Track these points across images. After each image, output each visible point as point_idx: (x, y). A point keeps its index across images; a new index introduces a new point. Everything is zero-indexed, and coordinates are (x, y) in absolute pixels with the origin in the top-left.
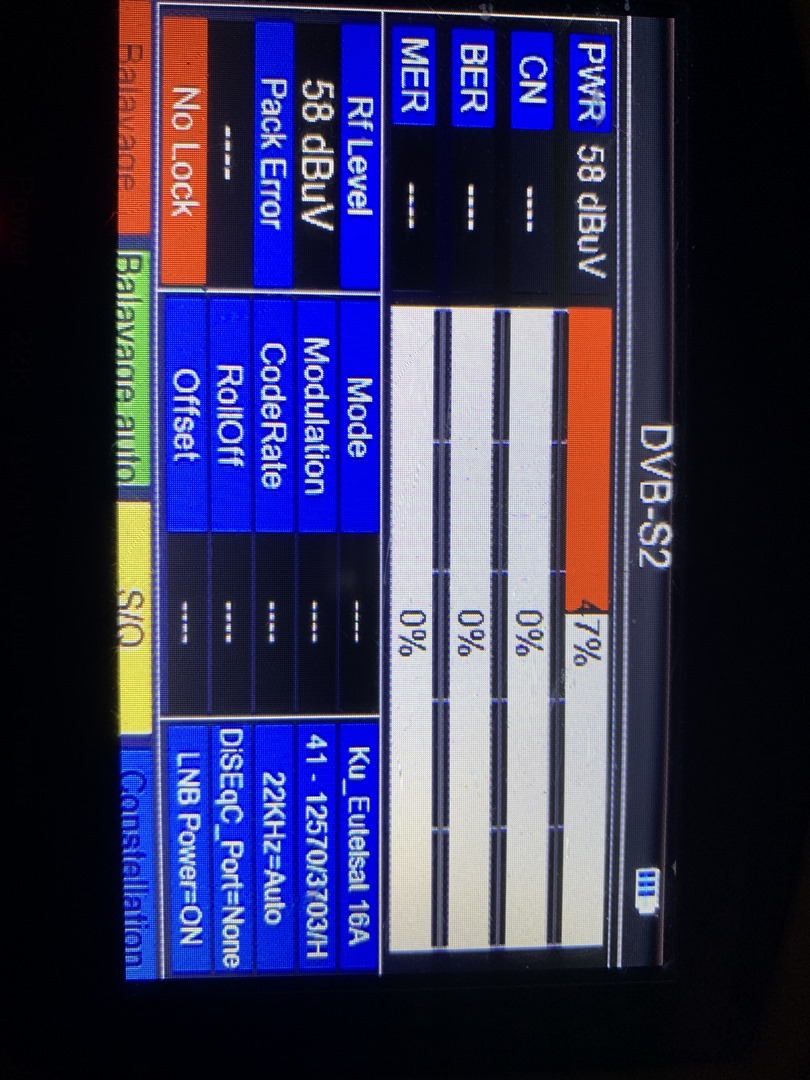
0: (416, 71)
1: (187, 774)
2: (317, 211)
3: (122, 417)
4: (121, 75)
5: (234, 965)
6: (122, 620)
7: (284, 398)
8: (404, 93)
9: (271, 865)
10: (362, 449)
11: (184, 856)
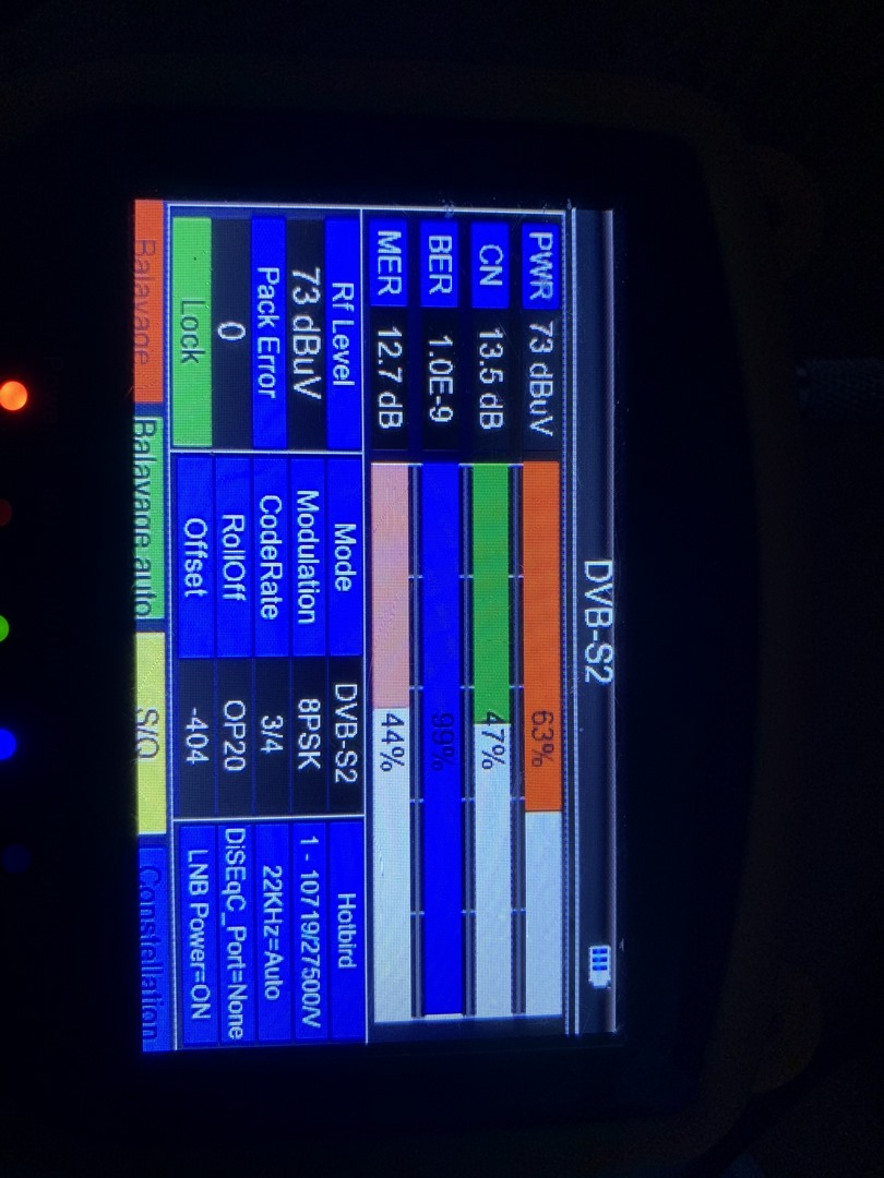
0: (390, 259)
1: (196, 869)
2: (307, 382)
3: (138, 560)
4: (137, 267)
5: (239, 1037)
6: (140, 735)
7: (280, 542)
8: (380, 278)
9: (271, 947)
10: (347, 585)
11: (194, 940)
